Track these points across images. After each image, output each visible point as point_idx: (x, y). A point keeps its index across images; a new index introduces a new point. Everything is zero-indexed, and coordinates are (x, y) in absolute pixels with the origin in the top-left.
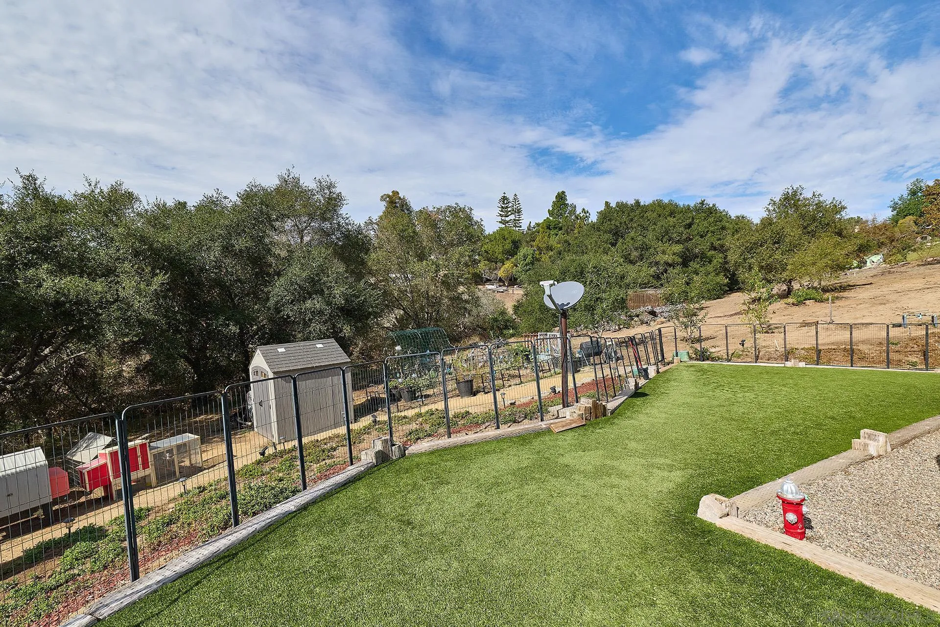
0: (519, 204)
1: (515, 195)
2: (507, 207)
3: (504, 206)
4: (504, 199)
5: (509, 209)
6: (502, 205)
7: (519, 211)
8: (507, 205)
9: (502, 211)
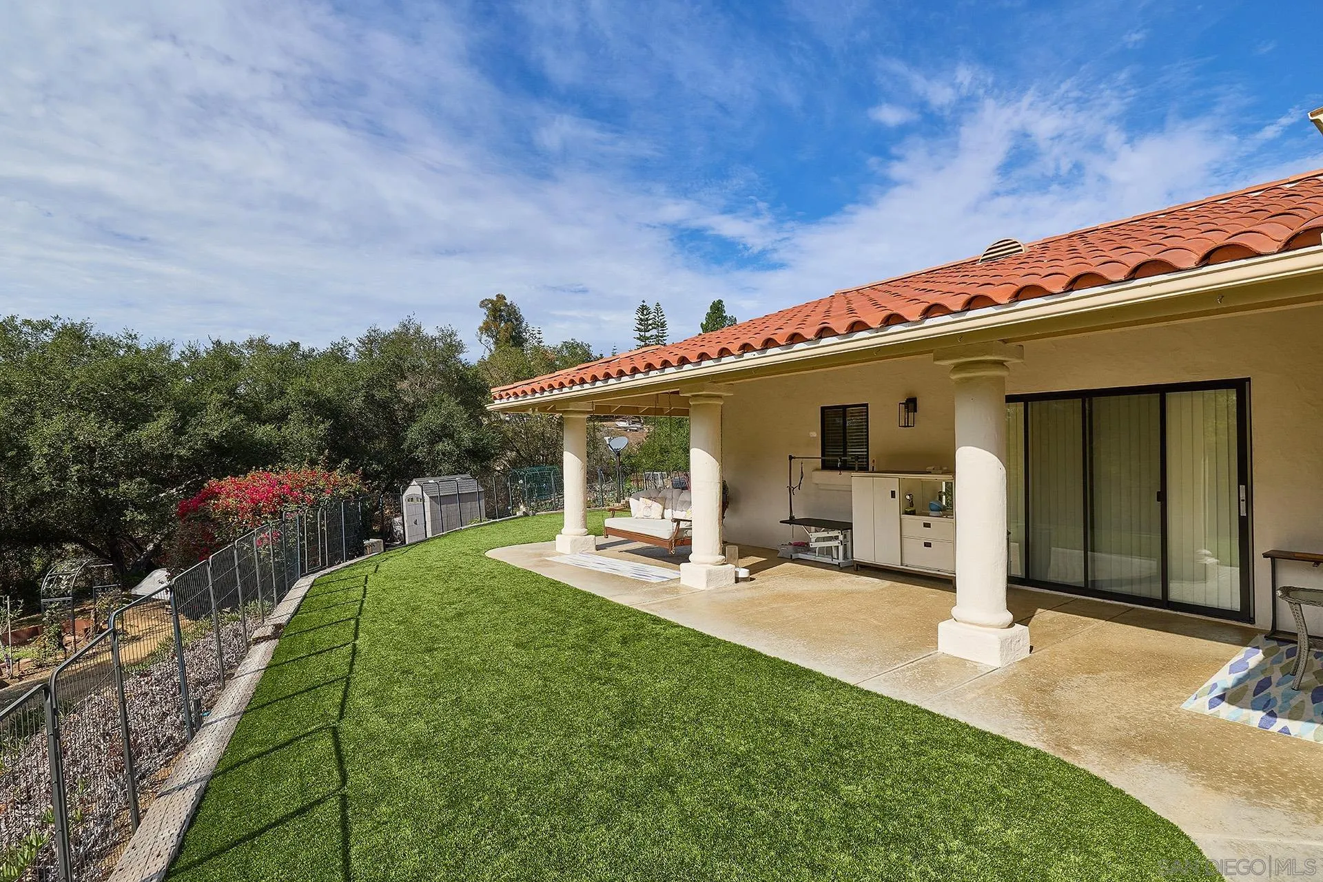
0: (662, 316)
1: (658, 305)
2: (647, 320)
3: (643, 317)
4: (643, 309)
5: (650, 322)
6: (641, 317)
7: (663, 325)
8: (647, 316)
9: (640, 324)
